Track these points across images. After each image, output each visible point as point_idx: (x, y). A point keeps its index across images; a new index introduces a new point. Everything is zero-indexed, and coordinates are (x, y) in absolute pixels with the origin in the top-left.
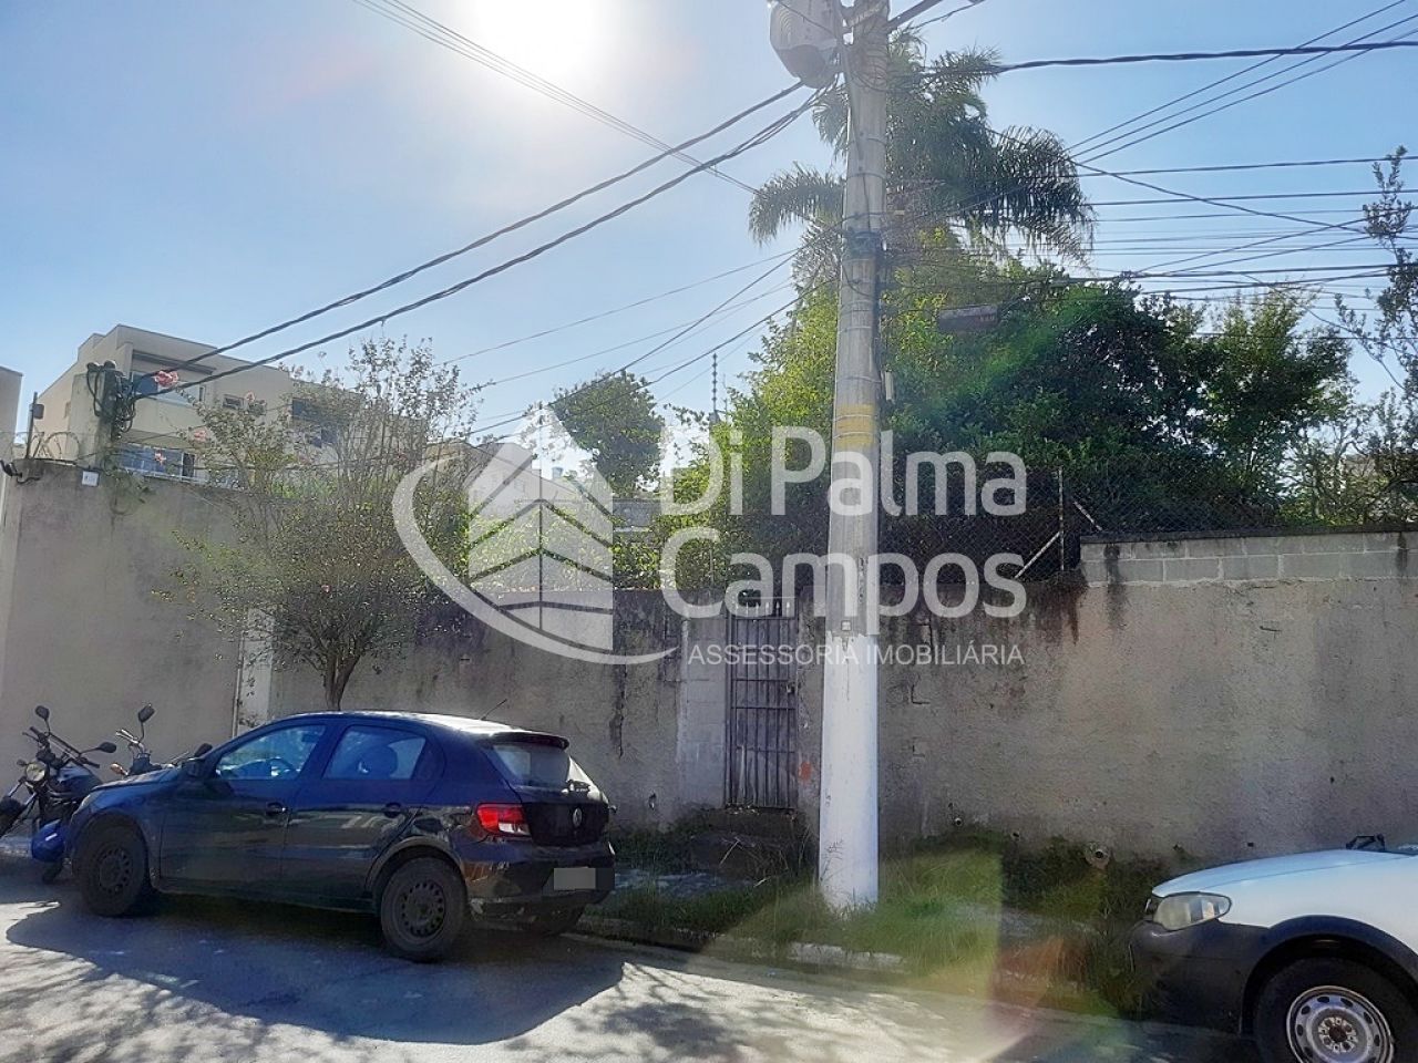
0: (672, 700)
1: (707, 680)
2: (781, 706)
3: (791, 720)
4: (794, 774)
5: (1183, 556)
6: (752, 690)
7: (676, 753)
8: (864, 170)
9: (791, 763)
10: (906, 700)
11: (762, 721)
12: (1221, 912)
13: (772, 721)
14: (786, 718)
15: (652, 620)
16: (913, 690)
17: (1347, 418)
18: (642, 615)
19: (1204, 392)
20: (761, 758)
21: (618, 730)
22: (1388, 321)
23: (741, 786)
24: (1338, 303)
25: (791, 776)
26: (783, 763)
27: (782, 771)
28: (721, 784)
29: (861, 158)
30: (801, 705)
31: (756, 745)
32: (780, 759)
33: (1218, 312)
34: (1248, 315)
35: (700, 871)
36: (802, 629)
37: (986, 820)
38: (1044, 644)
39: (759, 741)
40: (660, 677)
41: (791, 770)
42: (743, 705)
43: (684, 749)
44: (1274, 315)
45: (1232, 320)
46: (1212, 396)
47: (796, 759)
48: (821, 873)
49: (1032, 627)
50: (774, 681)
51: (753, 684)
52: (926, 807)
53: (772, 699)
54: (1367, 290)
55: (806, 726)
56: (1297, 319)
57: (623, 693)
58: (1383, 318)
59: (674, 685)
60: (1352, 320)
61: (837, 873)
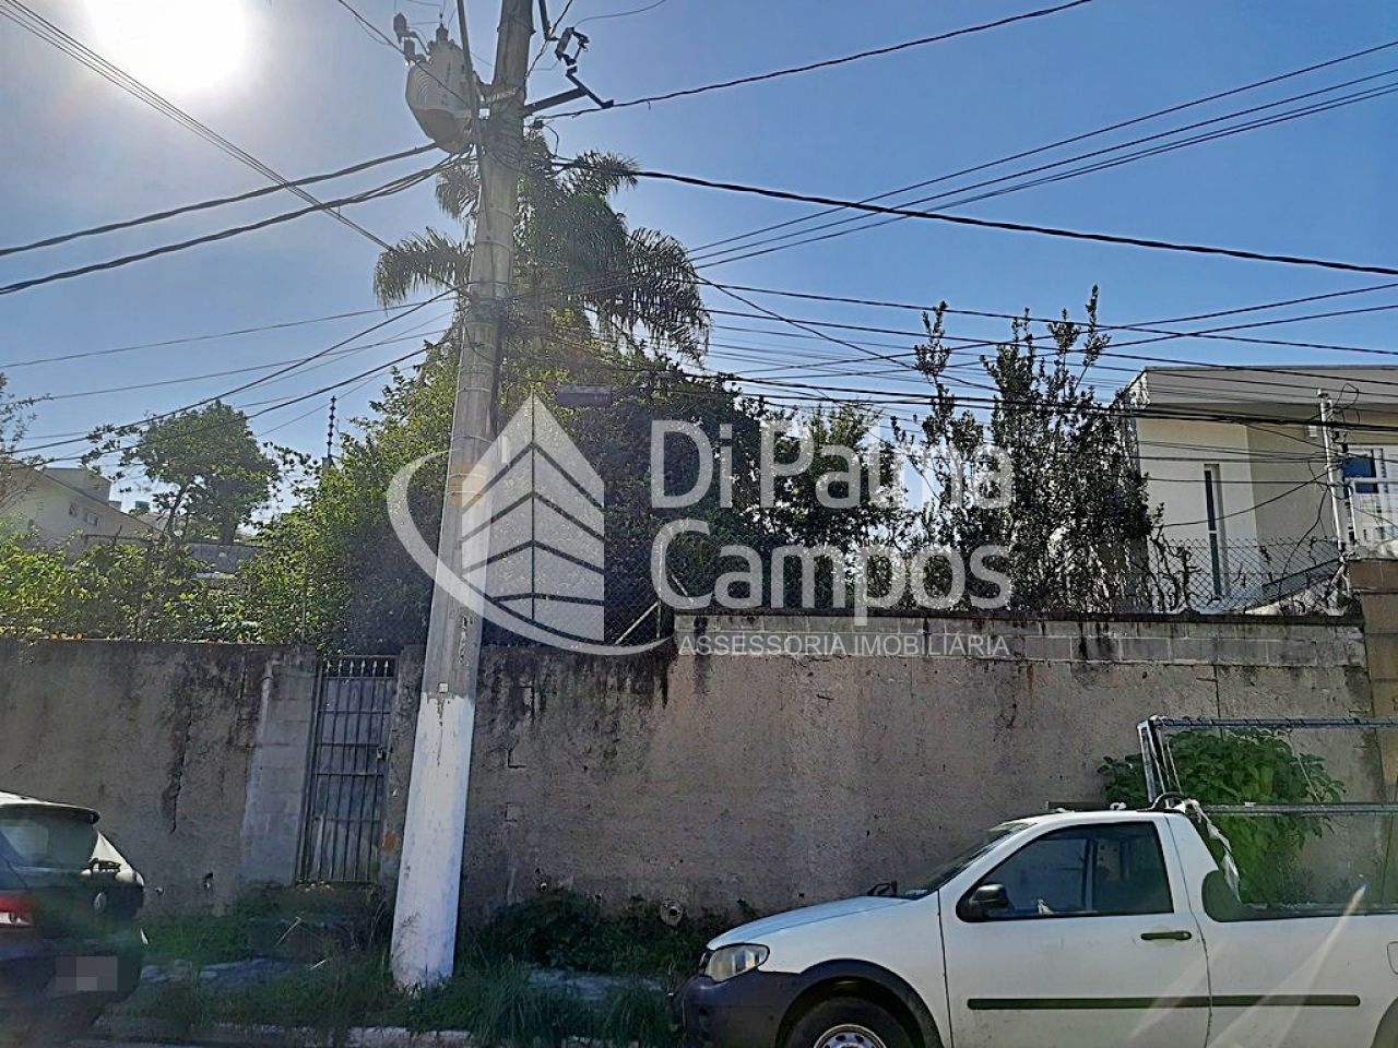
0: (242, 767)
1: (287, 745)
2: (369, 772)
3: (379, 786)
4: (377, 844)
5: (759, 629)
6: (337, 756)
7: (241, 826)
8: (492, 240)
9: (375, 833)
10: (502, 764)
11: (346, 789)
12: (761, 960)
13: (357, 789)
14: (374, 786)
15: (226, 678)
16: (510, 754)
17: (898, 520)
18: (215, 671)
19: (790, 487)
20: (342, 830)
21: (173, 801)
22: (929, 443)
23: (316, 861)
24: (894, 424)
25: (373, 847)
26: (365, 833)
27: (364, 842)
28: (292, 859)
29: (489, 229)
30: (391, 770)
31: (337, 816)
32: (363, 829)
33: (804, 420)
34: (827, 426)
35: (258, 957)
36: (399, 691)
37: (571, 883)
38: (637, 708)
39: (340, 810)
40: (230, 742)
41: (375, 840)
42: (326, 772)
43: (252, 822)
44: (847, 427)
45: (815, 428)
46: (796, 491)
47: (380, 830)
48: (392, 948)
49: (628, 691)
50: (363, 746)
51: (339, 750)
52: (513, 875)
53: (360, 764)
54: (915, 416)
55: (394, 793)
56: (863, 433)
57: (182, 759)
58: (926, 440)
59: (247, 750)
60: (903, 439)
61: (408, 949)
